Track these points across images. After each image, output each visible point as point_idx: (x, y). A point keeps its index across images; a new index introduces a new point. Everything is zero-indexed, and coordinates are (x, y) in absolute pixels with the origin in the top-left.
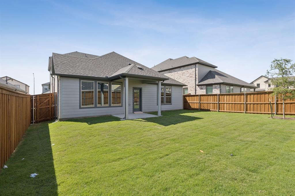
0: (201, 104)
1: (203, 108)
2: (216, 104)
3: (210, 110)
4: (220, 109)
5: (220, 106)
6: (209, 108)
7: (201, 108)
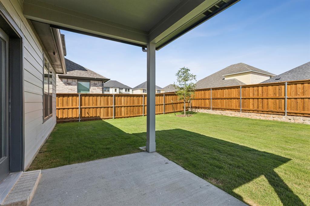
0: (83, 110)
1: (87, 115)
2: (110, 109)
3: (101, 117)
4: (116, 114)
5: (116, 111)
6: (98, 115)
7: (83, 116)
